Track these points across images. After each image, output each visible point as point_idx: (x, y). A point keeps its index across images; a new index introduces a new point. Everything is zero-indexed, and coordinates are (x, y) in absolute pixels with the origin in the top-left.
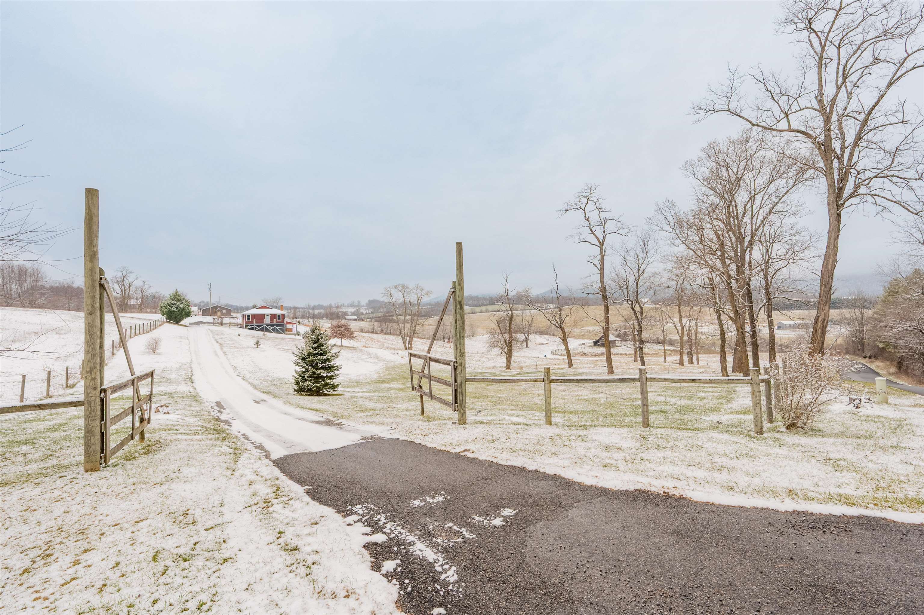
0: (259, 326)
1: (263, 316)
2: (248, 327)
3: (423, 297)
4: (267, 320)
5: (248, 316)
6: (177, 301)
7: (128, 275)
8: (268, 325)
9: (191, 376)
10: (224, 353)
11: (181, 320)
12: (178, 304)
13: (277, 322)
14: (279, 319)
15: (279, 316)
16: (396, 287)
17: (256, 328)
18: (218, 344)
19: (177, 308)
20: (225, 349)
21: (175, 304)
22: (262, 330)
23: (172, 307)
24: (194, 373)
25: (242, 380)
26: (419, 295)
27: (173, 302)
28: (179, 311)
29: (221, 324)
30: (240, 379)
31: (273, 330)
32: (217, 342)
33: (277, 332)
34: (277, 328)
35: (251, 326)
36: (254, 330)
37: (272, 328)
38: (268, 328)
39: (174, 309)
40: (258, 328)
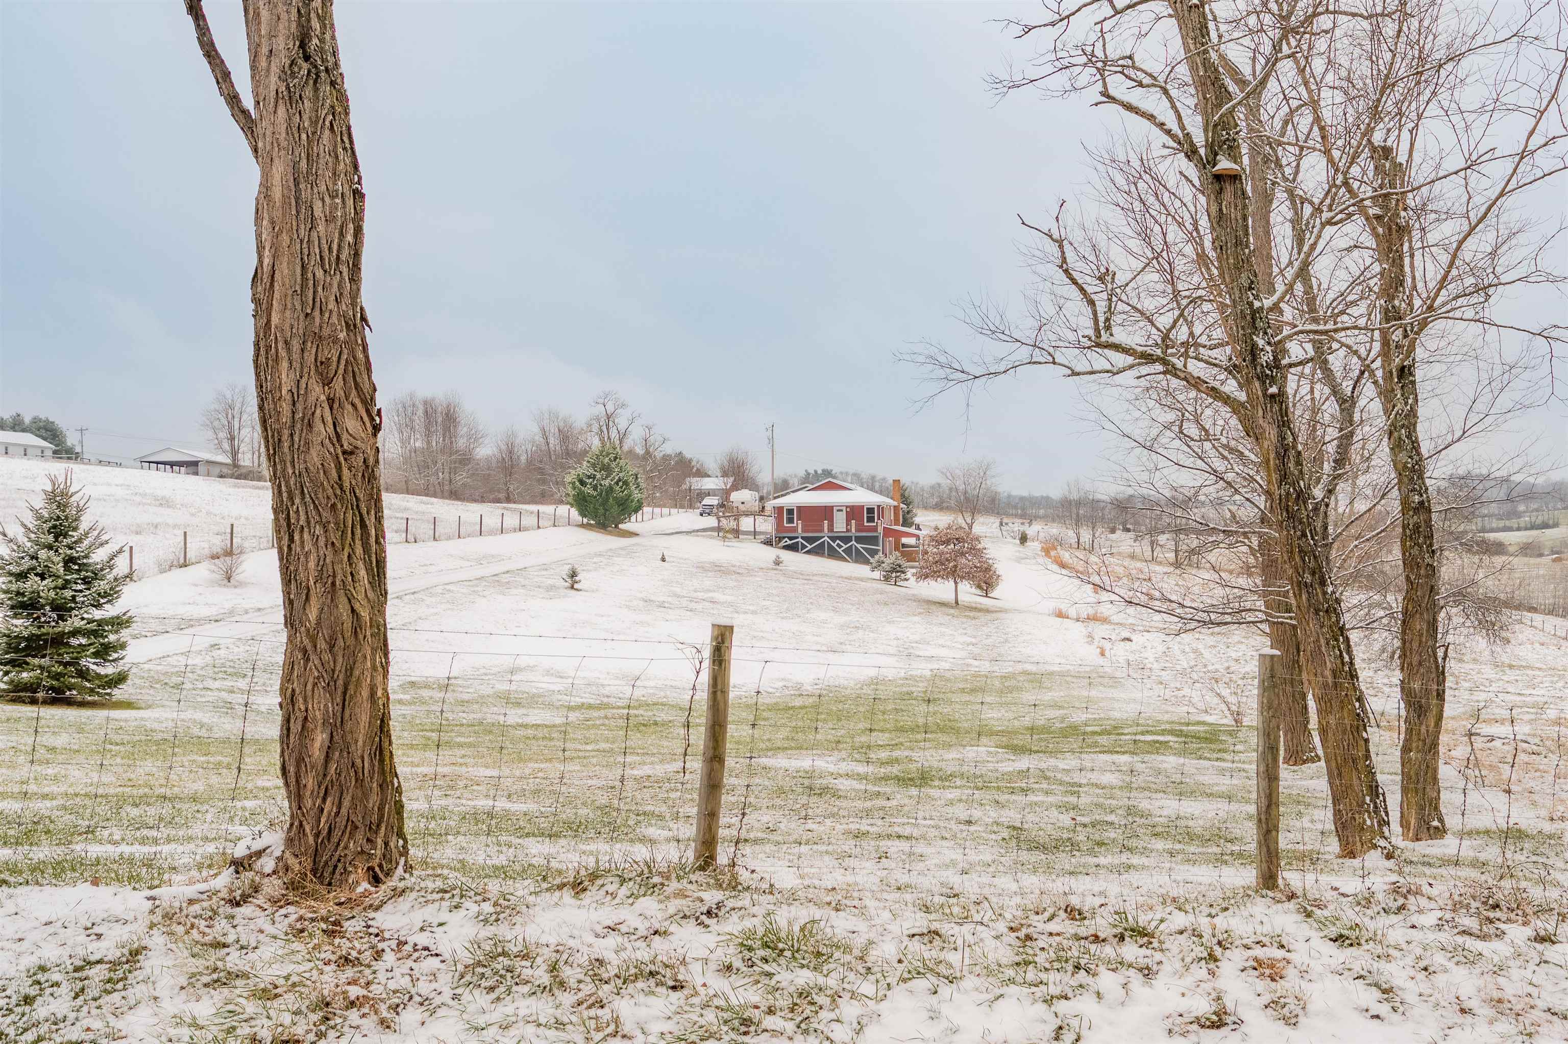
0: (810, 540)
1: (827, 512)
2: (782, 544)
4: (837, 523)
5: (790, 512)
7: (617, 412)
8: (835, 539)
13: (862, 529)
14: (870, 519)
15: (870, 511)
17: (804, 547)
22: (818, 551)
28: (600, 494)
31: (848, 551)
33: (859, 558)
34: (859, 546)
35: (791, 538)
36: (797, 551)
37: (845, 547)
38: (834, 545)
39: (588, 490)
40: (810, 547)
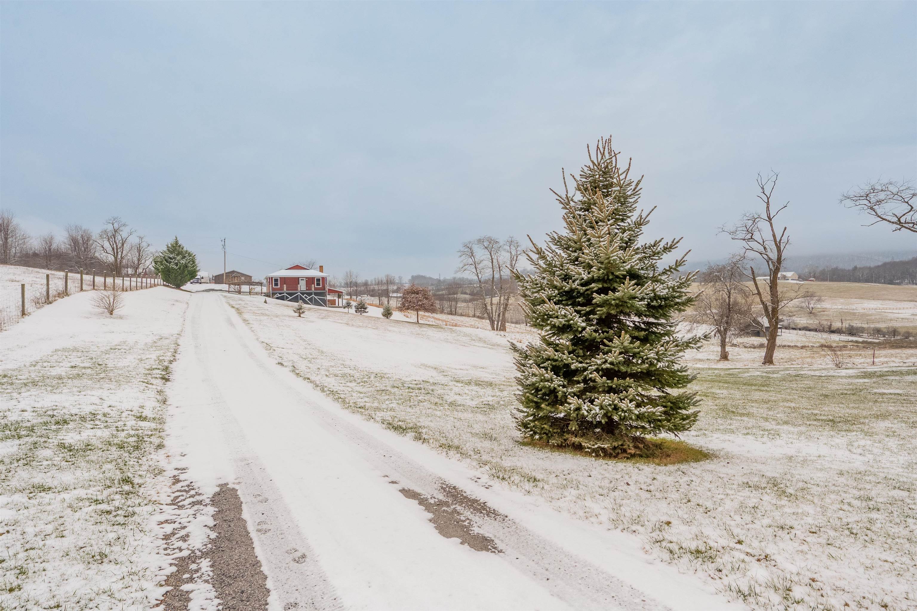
0: (291, 294)
1: (296, 281)
2: (276, 296)
3: (519, 257)
4: (302, 286)
5: (276, 280)
6: (178, 255)
7: (121, 229)
8: (303, 294)
9: (171, 362)
10: (245, 320)
11: (183, 283)
12: (178, 258)
13: (315, 289)
14: (318, 284)
15: (318, 280)
16: (480, 241)
17: (288, 298)
18: (233, 310)
19: (177, 264)
20: (246, 316)
21: (175, 258)
22: (296, 300)
23: (170, 263)
24: (178, 356)
25: (293, 375)
26: (514, 253)
27: (171, 256)
28: (180, 268)
29: (239, 292)
30: (285, 372)
31: (310, 300)
32: (233, 307)
33: (317, 303)
34: (316, 297)
35: (280, 294)
36: (284, 300)
37: (309, 298)
38: (303, 297)
39: (172, 266)
40: (290, 298)
